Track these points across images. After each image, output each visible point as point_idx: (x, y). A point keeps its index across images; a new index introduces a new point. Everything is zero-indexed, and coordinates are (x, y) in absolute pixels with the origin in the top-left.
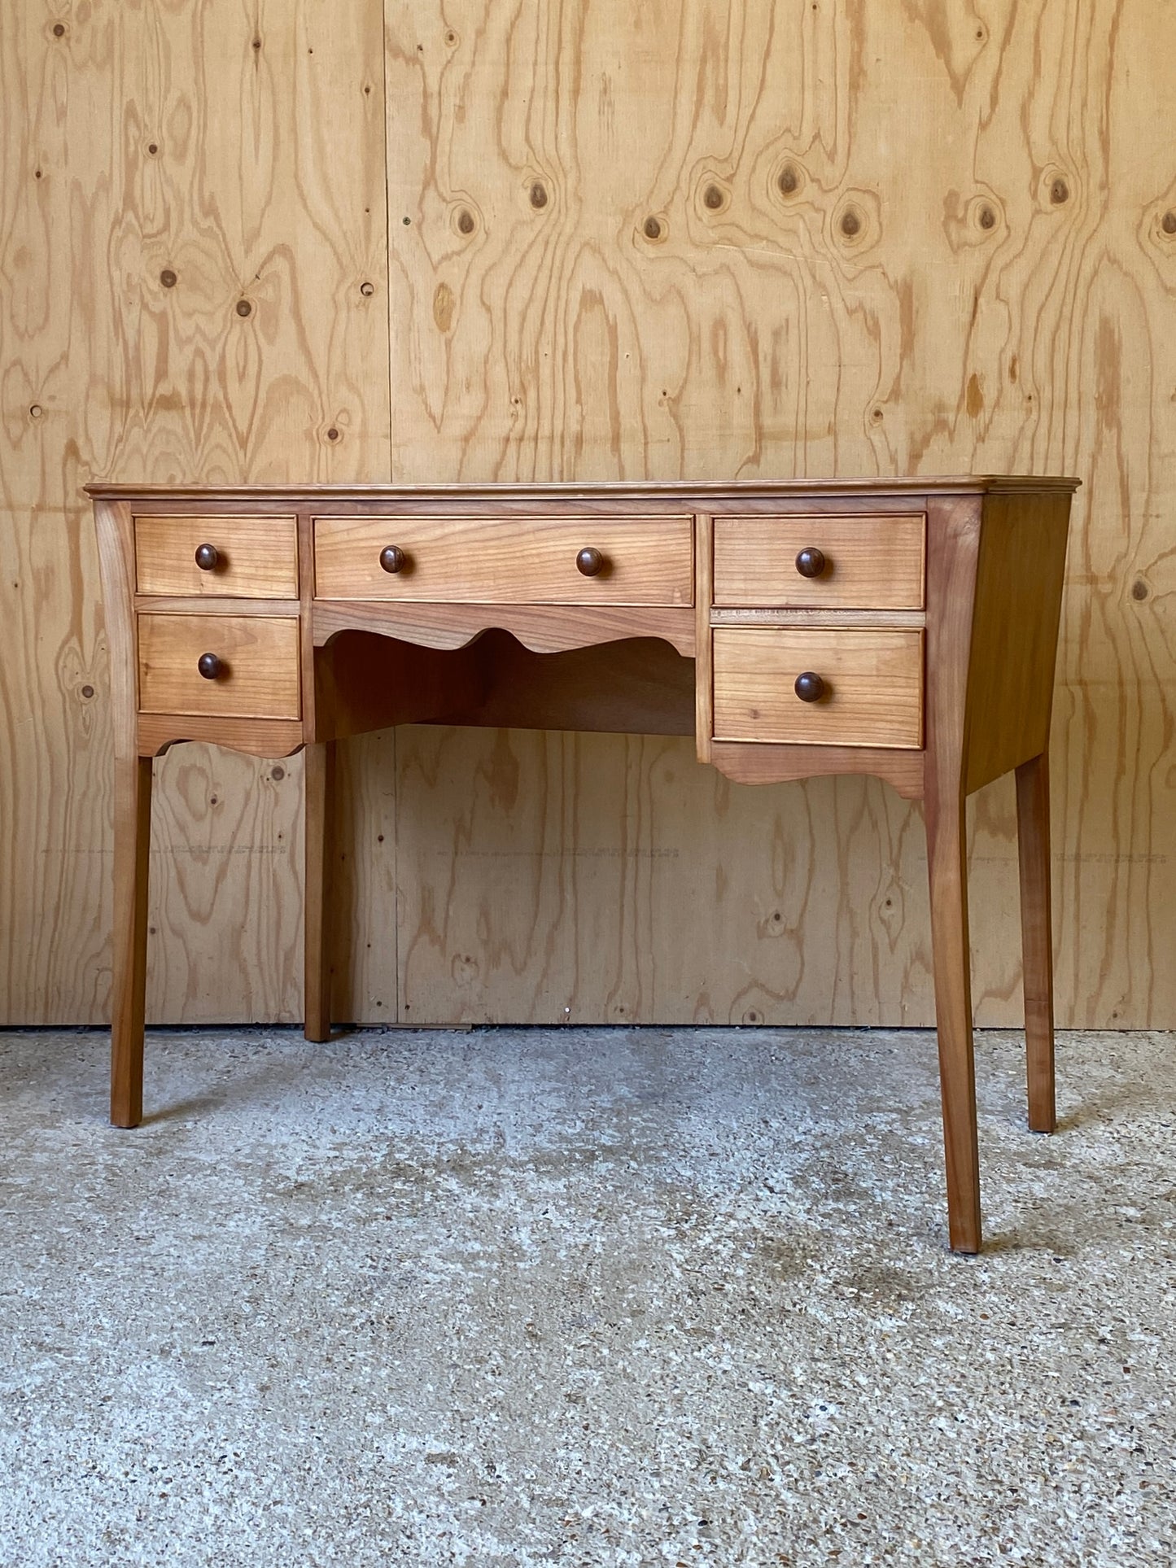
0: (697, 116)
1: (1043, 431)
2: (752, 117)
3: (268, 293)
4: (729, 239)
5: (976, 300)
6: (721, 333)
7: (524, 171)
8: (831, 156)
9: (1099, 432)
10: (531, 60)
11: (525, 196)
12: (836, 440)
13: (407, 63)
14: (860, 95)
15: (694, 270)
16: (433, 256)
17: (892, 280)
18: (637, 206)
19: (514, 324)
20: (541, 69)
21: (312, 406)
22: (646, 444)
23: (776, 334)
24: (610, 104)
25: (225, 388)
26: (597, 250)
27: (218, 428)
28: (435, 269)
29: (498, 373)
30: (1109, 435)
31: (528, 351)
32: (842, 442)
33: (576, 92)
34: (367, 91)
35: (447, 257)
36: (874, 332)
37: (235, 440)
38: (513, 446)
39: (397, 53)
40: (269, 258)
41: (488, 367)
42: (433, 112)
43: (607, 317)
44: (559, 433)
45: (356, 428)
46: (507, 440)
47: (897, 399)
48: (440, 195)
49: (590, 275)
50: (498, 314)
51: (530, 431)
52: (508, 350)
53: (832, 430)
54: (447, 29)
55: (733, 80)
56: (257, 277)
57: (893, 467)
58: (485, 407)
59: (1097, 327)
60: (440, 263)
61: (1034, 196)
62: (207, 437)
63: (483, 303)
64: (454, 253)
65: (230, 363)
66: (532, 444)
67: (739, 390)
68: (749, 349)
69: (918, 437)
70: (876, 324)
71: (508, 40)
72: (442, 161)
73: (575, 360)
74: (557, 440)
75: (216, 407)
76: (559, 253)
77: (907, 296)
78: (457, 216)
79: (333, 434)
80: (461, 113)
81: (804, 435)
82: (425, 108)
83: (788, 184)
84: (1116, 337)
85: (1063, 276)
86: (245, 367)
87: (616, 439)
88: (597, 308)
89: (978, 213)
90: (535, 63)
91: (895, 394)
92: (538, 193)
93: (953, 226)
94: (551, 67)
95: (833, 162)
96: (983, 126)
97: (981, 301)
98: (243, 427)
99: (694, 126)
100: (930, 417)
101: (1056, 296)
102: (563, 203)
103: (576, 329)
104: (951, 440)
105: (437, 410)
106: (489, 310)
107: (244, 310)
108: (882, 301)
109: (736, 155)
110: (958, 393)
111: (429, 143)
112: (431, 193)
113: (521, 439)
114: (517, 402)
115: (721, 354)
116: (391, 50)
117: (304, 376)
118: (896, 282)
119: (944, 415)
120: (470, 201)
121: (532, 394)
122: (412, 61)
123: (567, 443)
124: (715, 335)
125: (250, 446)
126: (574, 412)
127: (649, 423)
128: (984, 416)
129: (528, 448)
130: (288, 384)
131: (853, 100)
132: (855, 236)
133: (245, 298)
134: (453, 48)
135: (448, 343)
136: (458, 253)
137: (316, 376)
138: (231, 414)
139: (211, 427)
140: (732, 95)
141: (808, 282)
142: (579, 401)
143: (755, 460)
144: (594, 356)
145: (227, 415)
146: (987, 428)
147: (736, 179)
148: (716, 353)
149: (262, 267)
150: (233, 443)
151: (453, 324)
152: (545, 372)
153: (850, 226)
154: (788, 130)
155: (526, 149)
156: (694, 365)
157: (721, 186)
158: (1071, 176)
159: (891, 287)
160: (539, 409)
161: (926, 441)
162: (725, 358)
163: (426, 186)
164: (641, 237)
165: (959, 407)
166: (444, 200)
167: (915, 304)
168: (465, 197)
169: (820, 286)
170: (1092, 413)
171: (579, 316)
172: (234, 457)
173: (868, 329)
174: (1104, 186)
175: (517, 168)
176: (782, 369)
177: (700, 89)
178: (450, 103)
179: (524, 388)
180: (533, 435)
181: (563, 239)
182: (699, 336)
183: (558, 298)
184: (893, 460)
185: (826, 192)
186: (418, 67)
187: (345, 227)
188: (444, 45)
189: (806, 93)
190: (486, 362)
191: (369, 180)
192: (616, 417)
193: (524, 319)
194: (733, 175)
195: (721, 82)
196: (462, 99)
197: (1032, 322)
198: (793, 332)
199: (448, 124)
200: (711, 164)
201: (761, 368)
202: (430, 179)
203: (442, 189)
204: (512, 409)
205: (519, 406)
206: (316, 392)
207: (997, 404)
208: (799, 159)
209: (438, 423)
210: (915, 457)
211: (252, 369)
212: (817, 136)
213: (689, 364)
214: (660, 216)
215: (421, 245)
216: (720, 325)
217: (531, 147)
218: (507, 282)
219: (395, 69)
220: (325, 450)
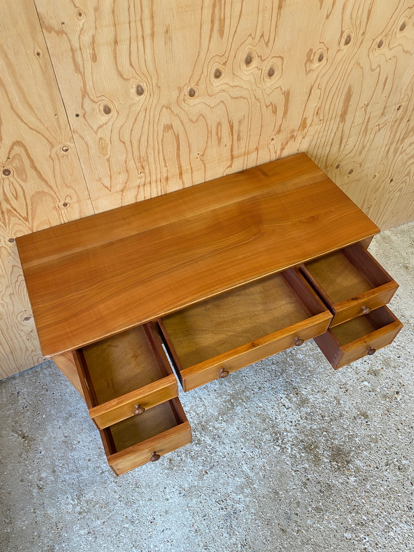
0: (210, 37)
1: (323, 129)
2: (235, 32)
3: (16, 163)
4: (224, 90)
5: (311, 90)
6: (220, 127)
7: (131, 80)
8: (267, 44)
9: (339, 124)
10: (127, 21)
11: (133, 91)
12: (258, 152)
13: (58, 35)
14: (282, 11)
15: (209, 106)
16: (94, 127)
17: (283, 91)
18: (185, 85)
19: (135, 145)
20: (133, 24)
21: (53, 198)
22: (192, 173)
23: (240, 122)
24: (170, 38)
25: (10, 204)
26: (168, 108)
27: (12, 218)
28: (96, 133)
29: (131, 164)
30: (341, 125)
31: (143, 154)
32: (259, 151)
33: (153, 34)
34: (38, 54)
35: (100, 127)
36: (275, 112)
37: (23, 220)
38: (142, 188)
39: (50, 29)
40: (12, 148)
41: (127, 163)
42: (79, 60)
43: (174, 133)
44: (159, 179)
45: (75, 199)
46: (139, 186)
47: (279, 133)
48: (91, 100)
49: (166, 118)
50: (128, 143)
51: (148, 181)
52: (134, 155)
53: (257, 149)
54: (76, 10)
55: (228, 15)
56: (8, 158)
57: (275, 155)
58: (128, 178)
59: (347, 90)
60: (98, 130)
61: (339, 44)
62: (9, 223)
63: (121, 141)
64: (103, 125)
65: (9, 195)
66: (149, 185)
67: (226, 145)
68: (230, 130)
69: (284, 143)
70: (276, 108)
71: (113, 12)
72: (89, 85)
73: (163, 152)
74: (158, 181)
75: (9, 211)
76: (152, 113)
77: (287, 95)
78: (102, 108)
79: (65, 205)
80: (94, 58)
81: (247, 153)
82: (73, 57)
83: (248, 61)
84: (352, 92)
85: (341, 74)
86: (16, 194)
87: (181, 174)
88: (170, 131)
89: (318, 56)
90: (130, 23)
91: (279, 131)
92: (140, 89)
93: (308, 64)
94: (139, 23)
95: (267, 46)
96: (327, 17)
97: (313, 91)
98: (24, 215)
99: (210, 42)
100: (289, 135)
101: (337, 83)
102: (152, 91)
103: (162, 141)
104: (294, 141)
105: (108, 184)
106: (124, 143)
107: (7, 173)
108: (279, 99)
109: (227, 53)
110: (299, 125)
111: (80, 76)
112: (87, 101)
113: (144, 185)
114: (141, 173)
115: (219, 135)
116: (46, 29)
117: (46, 189)
118: (285, 91)
119: (293, 134)
120: (107, 99)
121: (147, 168)
122: (61, 33)
123: (162, 180)
124: (217, 128)
125: (30, 220)
126: (164, 170)
127: (193, 166)
128: (306, 130)
129: (147, 187)
130: (40, 194)
131: (279, 14)
132: (272, 77)
133: (5, 168)
134: (83, 21)
135: (108, 160)
136: (106, 124)
137: (51, 187)
138: (17, 212)
139: (9, 219)
140: (227, 21)
141: (253, 99)
142: (166, 166)
143: (230, 166)
144: (170, 149)
145: (15, 213)
146: (306, 134)
147: (227, 64)
148: (217, 135)
149: (9, 153)
150: (21, 221)
151: (109, 153)
152: (151, 160)
153: (271, 73)
154: (250, 35)
155: (131, 69)
156: (209, 141)
157: (221, 68)
158: (353, 33)
159: (283, 94)
160: (150, 172)
161: (287, 143)
162: (221, 136)
163: (83, 97)
164: (188, 97)
165: (298, 130)
166: (94, 102)
167: (290, 97)
168: (104, 98)
169: (258, 100)
170: (338, 119)
171: (163, 135)
172: (24, 225)
173: (273, 111)
174: (363, 34)
175: (128, 79)
176: (241, 135)
177: (212, 22)
178: (88, 53)
179: (143, 168)
180: (149, 182)
181: (154, 106)
182: (211, 131)
183: (154, 130)
184: (275, 152)
185: (263, 61)
186: (64, 35)
187: (46, 125)
188: (76, 19)
189: (259, 15)
190: (126, 161)
191: (53, 101)
192: (180, 167)
193: (140, 142)
194: (226, 62)
195: (222, 16)
196: (93, 49)
197: (327, 94)
198: (246, 119)
199: (89, 64)
200: (217, 59)
201: (234, 136)
202: (85, 93)
203: (92, 97)
204: (140, 176)
205: (142, 174)
206: (53, 193)
207: (311, 125)
208: (254, 48)
209: (110, 189)
210: (283, 149)
211: (20, 193)
212: (262, 35)
213: (207, 142)
214: (195, 87)
215: (87, 124)
216: (219, 124)
217: (133, 68)
218: (130, 130)
219: (52, 39)
220: (64, 211)
